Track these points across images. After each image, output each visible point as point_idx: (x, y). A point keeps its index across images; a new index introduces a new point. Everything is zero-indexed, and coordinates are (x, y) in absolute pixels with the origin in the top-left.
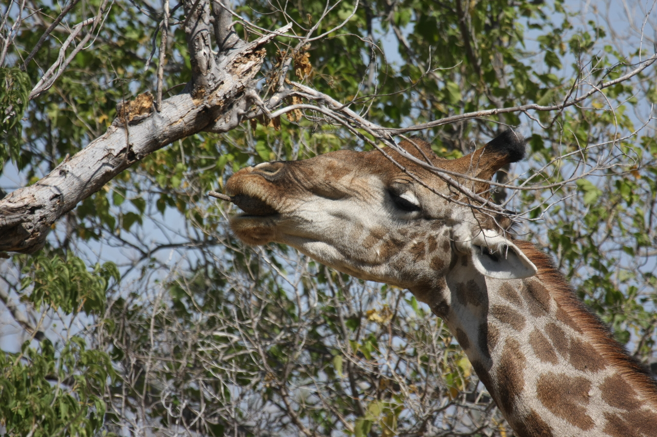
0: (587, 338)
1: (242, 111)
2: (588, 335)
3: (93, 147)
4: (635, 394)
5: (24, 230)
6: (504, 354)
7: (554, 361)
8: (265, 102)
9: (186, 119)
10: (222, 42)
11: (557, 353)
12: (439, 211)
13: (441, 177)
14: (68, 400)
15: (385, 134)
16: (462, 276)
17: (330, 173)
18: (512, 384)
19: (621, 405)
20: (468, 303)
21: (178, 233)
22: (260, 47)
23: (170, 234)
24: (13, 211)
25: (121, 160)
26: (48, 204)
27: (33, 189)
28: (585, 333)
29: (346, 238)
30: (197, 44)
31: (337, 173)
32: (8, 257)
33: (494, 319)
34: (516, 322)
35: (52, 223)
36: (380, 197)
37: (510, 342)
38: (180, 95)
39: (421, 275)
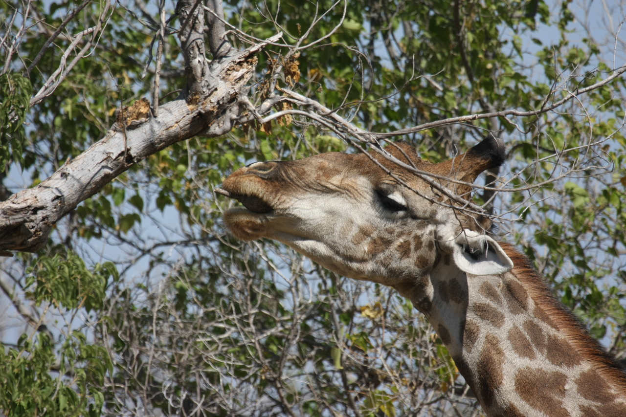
0: (563, 335)
1: (234, 117)
2: (564, 332)
3: (93, 151)
4: (609, 388)
5: (27, 230)
6: (484, 350)
7: (532, 357)
8: (256, 107)
9: (181, 124)
10: (216, 50)
11: (535, 349)
12: (425, 212)
13: (425, 180)
14: (68, 392)
15: (371, 138)
16: (445, 275)
17: (321, 173)
18: (491, 378)
19: (596, 398)
20: (450, 300)
21: (175, 231)
22: (251, 55)
23: (168, 232)
24: (16, 211)
25: (119, 163)
26: (50, 205)
27: (36, 191)
28: (562, 330)
29: (336, 234)
30: (192, 52)
31: (328, 173)
32: (12, 255)
33: (475, 316)
34: (495, 319)
35: (54, 223)
36: (369, 197)
37: (490, 338)
38: (176, 101)
39: (406, 272)
